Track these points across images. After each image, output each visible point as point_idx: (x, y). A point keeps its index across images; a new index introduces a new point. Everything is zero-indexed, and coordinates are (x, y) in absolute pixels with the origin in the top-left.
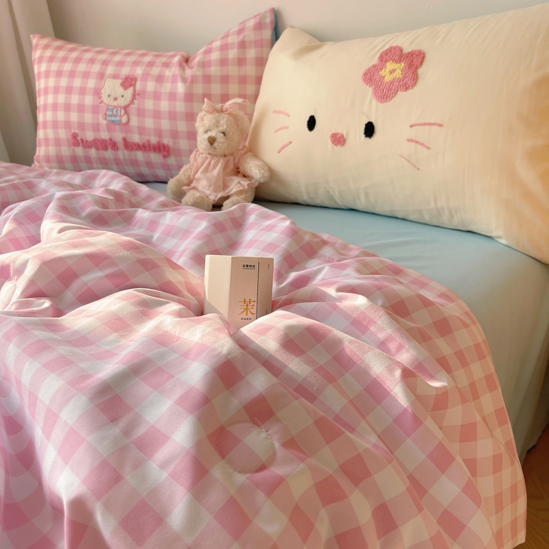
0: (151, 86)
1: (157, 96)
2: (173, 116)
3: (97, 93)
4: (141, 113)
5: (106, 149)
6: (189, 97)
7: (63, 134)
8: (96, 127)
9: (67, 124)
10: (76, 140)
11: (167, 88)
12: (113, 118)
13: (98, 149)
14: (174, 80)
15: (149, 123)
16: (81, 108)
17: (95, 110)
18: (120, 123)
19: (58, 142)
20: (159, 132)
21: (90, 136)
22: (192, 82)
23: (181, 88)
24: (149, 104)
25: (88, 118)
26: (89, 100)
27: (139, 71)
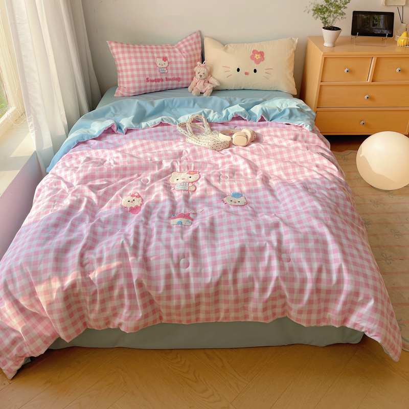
0: (173, 60)
1: (176, 63)
2: (182, 68)
3: (155, 63)
4: (172, 69)
5: (159, 82)
6: (187, 62)
7: (142, 78)
8: (156, 75)
9: (144, 75)
10: (147, 80)
11: (179, 60)
12: (163, 71)
13: (156, 82)
14: (181, 57)
15: (175, 72)
16: (149, 69)
17: (155, 69)
18: (165, 73)
19: (140, 82)
20: (178, 74)
21: (153, 78)
22: (187, 57)
23: (184, 60)
24: (174, 66)
25: (153, 72)
26: (152, 66)
27: (167, 55)
